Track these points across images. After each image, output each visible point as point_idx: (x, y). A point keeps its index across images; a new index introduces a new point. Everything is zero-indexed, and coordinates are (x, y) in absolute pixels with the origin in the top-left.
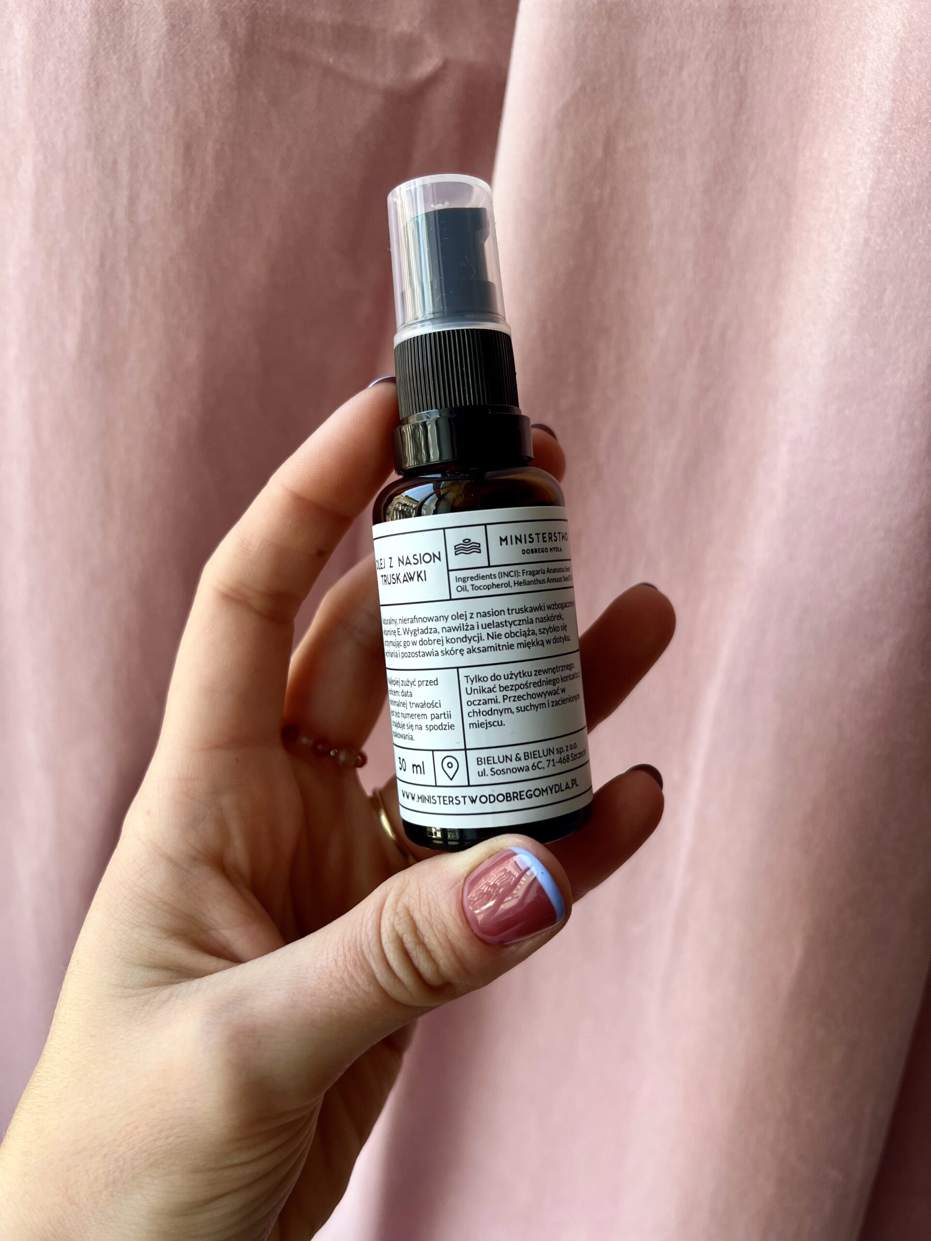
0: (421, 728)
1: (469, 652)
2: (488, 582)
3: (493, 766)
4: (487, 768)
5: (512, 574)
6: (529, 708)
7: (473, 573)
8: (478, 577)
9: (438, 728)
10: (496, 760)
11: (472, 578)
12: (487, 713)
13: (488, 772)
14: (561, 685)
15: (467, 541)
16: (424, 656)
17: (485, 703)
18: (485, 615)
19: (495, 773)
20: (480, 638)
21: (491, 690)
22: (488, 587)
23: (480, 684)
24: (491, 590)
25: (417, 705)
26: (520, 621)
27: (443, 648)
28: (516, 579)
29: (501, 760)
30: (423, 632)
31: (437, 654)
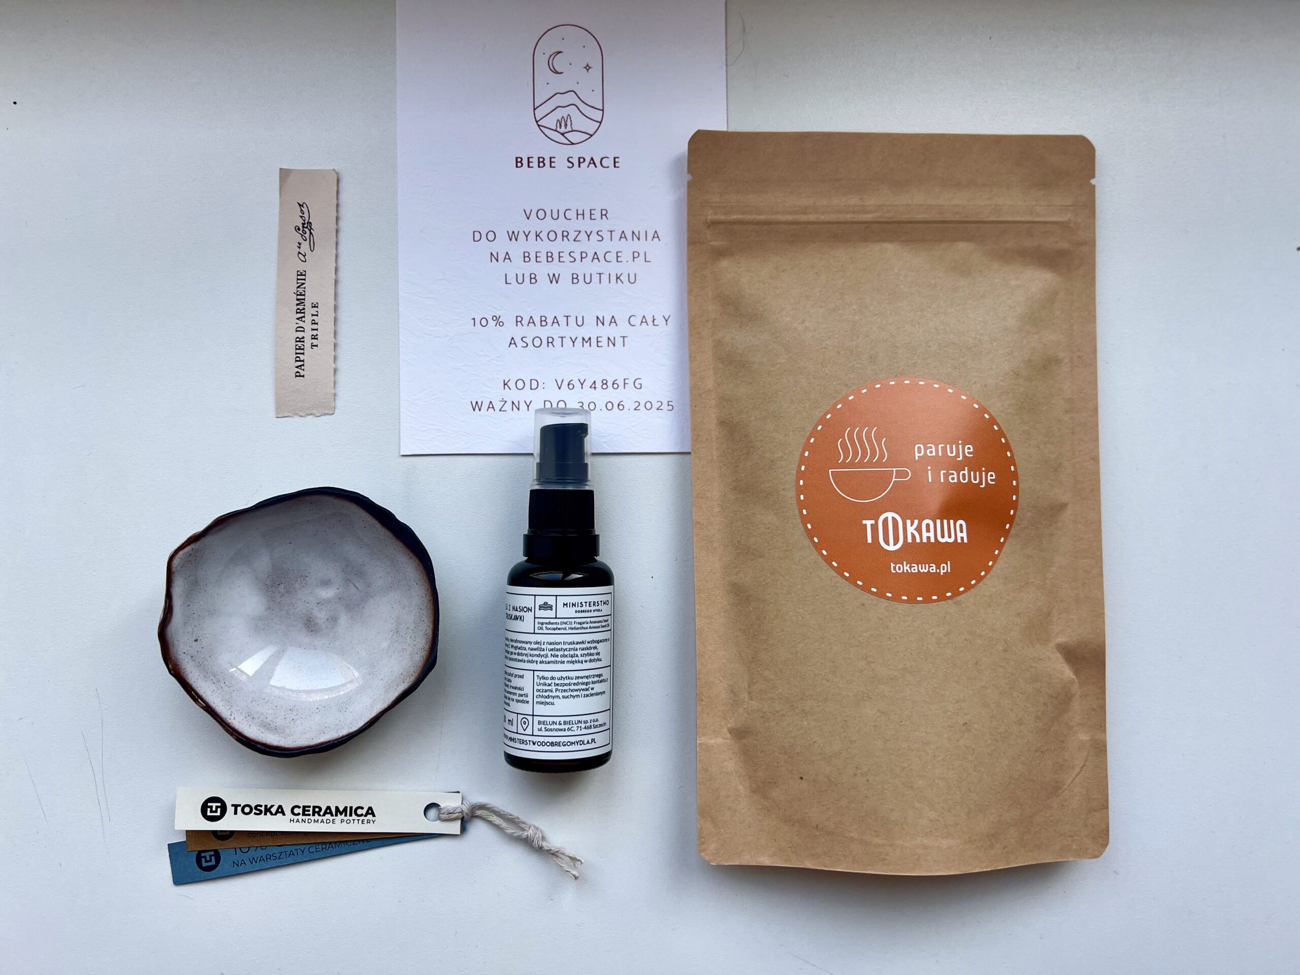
0: (513, 701)
1: (541, 663)
2: (555, 626)
3: (546, 726)
4: (543, 727)
5: (568, 623)
6: (569, 697)
7: (547, 621)
8: (549, 623)
9: (521, 702)
10: (548, 723)
11: (546, 623)
12: (546, 697)
13: (543, 729)
14: (591, 686)
15: (546, 603)
16: (518, 661)
17: (546, 691)
18: (551, 644)
19: (546, 730)
20: (547, 656)
21: (549, 685)
22: (554, 629)
23: (545, 681)
24: (556, 631)
25: (513, 688)
26: (570, 649)
27: (528, 659)
28: (570, 626)
29: (551, 723)
30: (519, 649)
31: (525, 662)
